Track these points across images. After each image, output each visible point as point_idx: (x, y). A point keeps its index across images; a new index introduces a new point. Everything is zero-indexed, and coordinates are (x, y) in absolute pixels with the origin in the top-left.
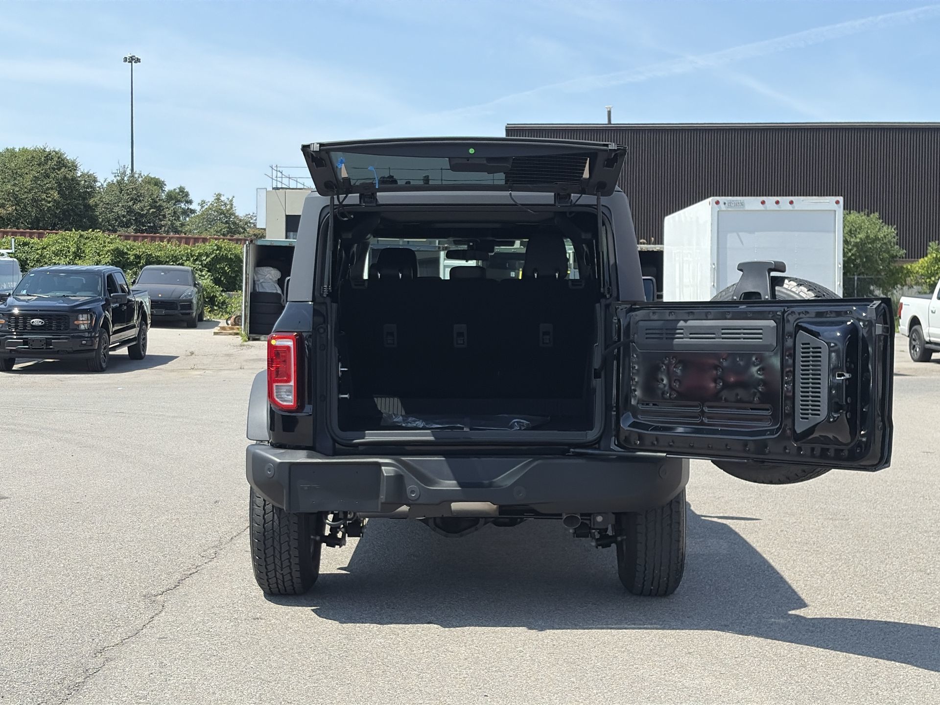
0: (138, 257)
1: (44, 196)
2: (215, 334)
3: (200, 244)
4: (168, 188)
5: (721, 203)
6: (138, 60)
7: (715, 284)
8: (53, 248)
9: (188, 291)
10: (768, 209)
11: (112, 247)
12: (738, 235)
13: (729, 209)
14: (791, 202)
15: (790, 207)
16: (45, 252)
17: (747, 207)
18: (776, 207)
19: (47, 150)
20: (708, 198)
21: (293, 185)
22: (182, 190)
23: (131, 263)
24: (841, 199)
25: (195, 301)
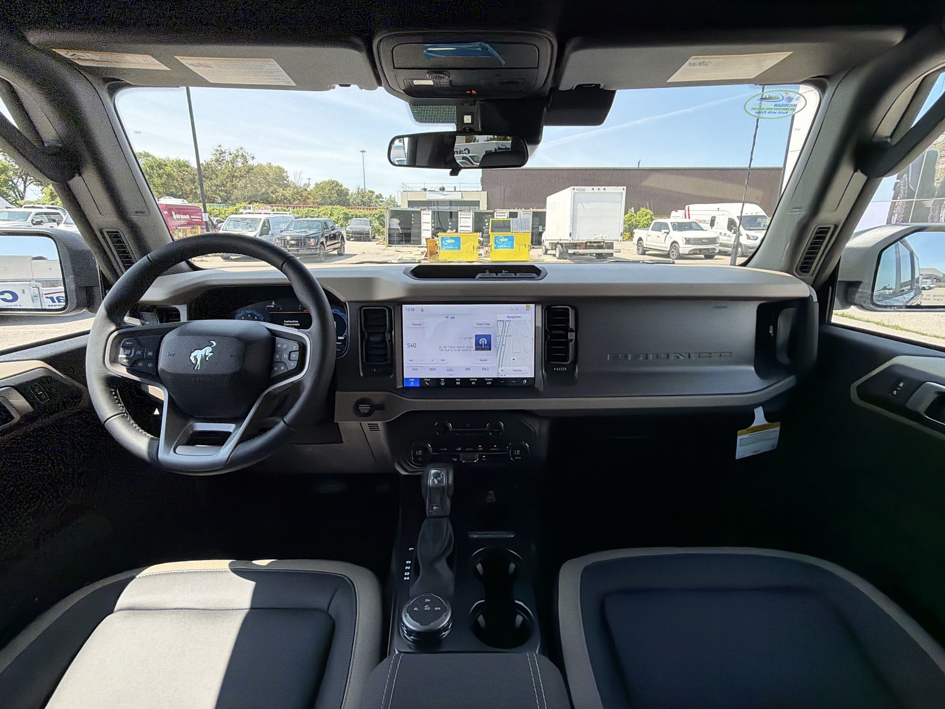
0: (352, 215)
1: (332, 196)
2: (377, 244)
3: (374, 210)
4: (376, 194)
5: (575, 189)
6: (365, 152)
7: (572, 225)
8: (323, 212)
9: (368, 228)
10: (595, 192)
11: (343, 212)
12: (582, 204)
13: (579, 192)
14: (605, 189)
15: (604, 191)
16: (320, 214)
17: (586, 191)
18: (598, 191)
19: (333, 180)
20: (570, 187)
21: (410, 190)
22: (380, 194)
23: (350, 218)
24: (625, 188)
25: (370, 232)
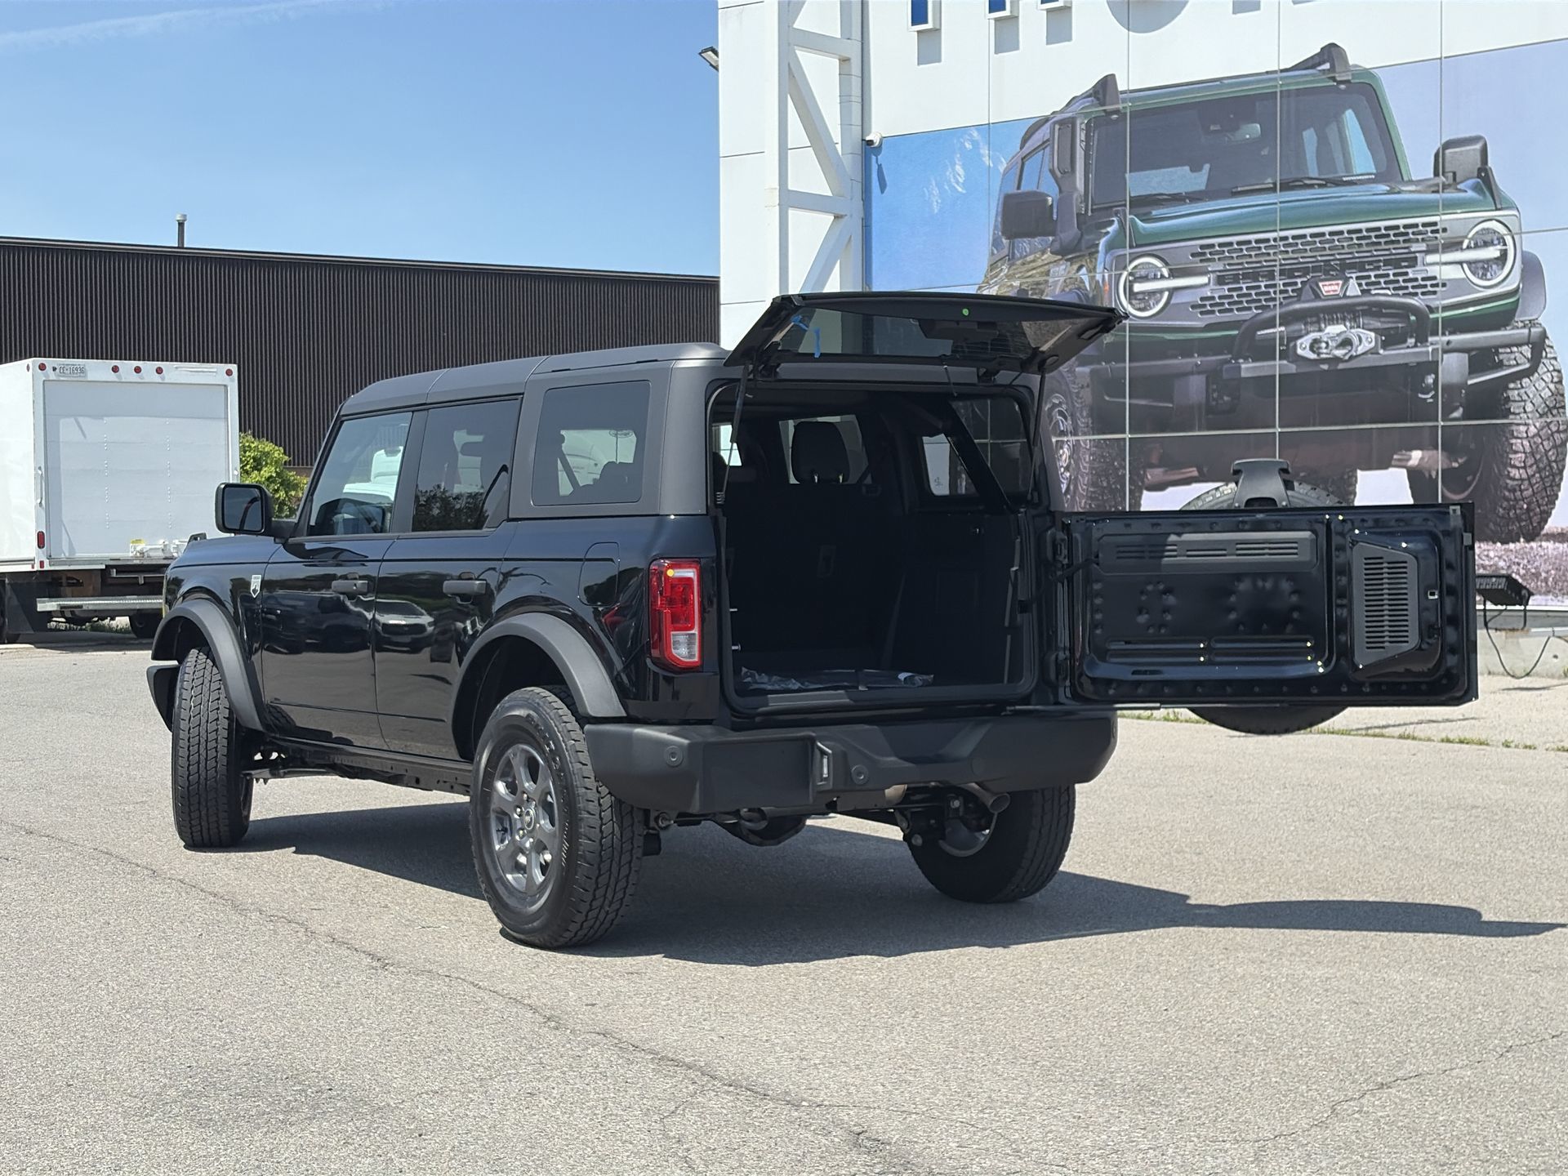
5: (49, 369)
7: (43, 502)
10: (123, 380)
12: (78, 423)
13: (62, 379)
14: (159, 371)
15: (157, 378)
17: (91, 376)
18: (135, 377)
20: (26, 358)
24: (234, 367)
